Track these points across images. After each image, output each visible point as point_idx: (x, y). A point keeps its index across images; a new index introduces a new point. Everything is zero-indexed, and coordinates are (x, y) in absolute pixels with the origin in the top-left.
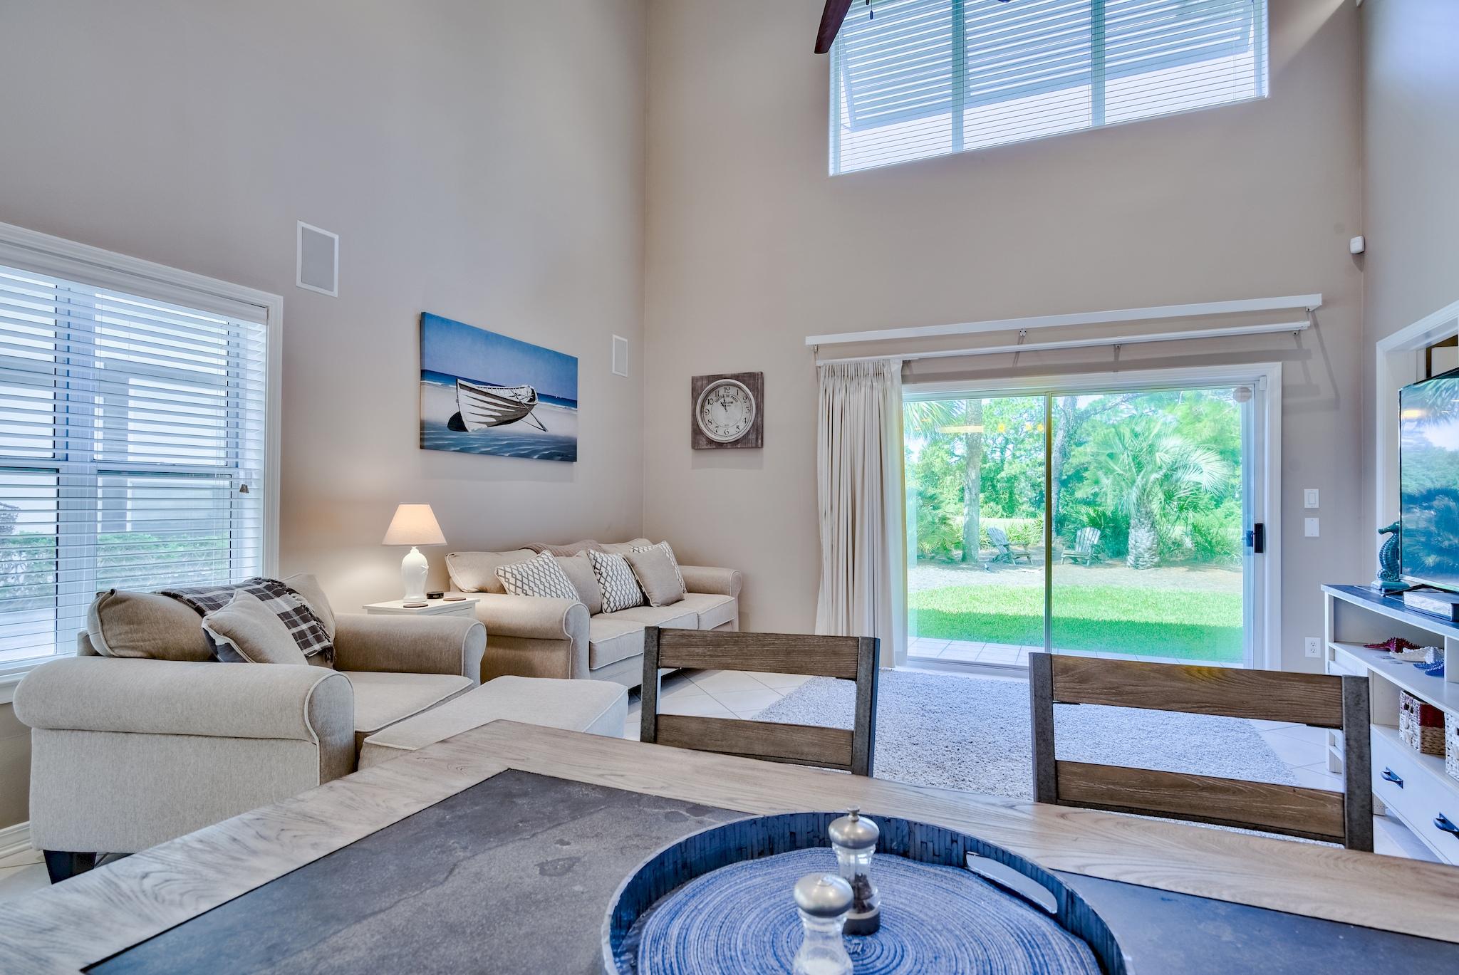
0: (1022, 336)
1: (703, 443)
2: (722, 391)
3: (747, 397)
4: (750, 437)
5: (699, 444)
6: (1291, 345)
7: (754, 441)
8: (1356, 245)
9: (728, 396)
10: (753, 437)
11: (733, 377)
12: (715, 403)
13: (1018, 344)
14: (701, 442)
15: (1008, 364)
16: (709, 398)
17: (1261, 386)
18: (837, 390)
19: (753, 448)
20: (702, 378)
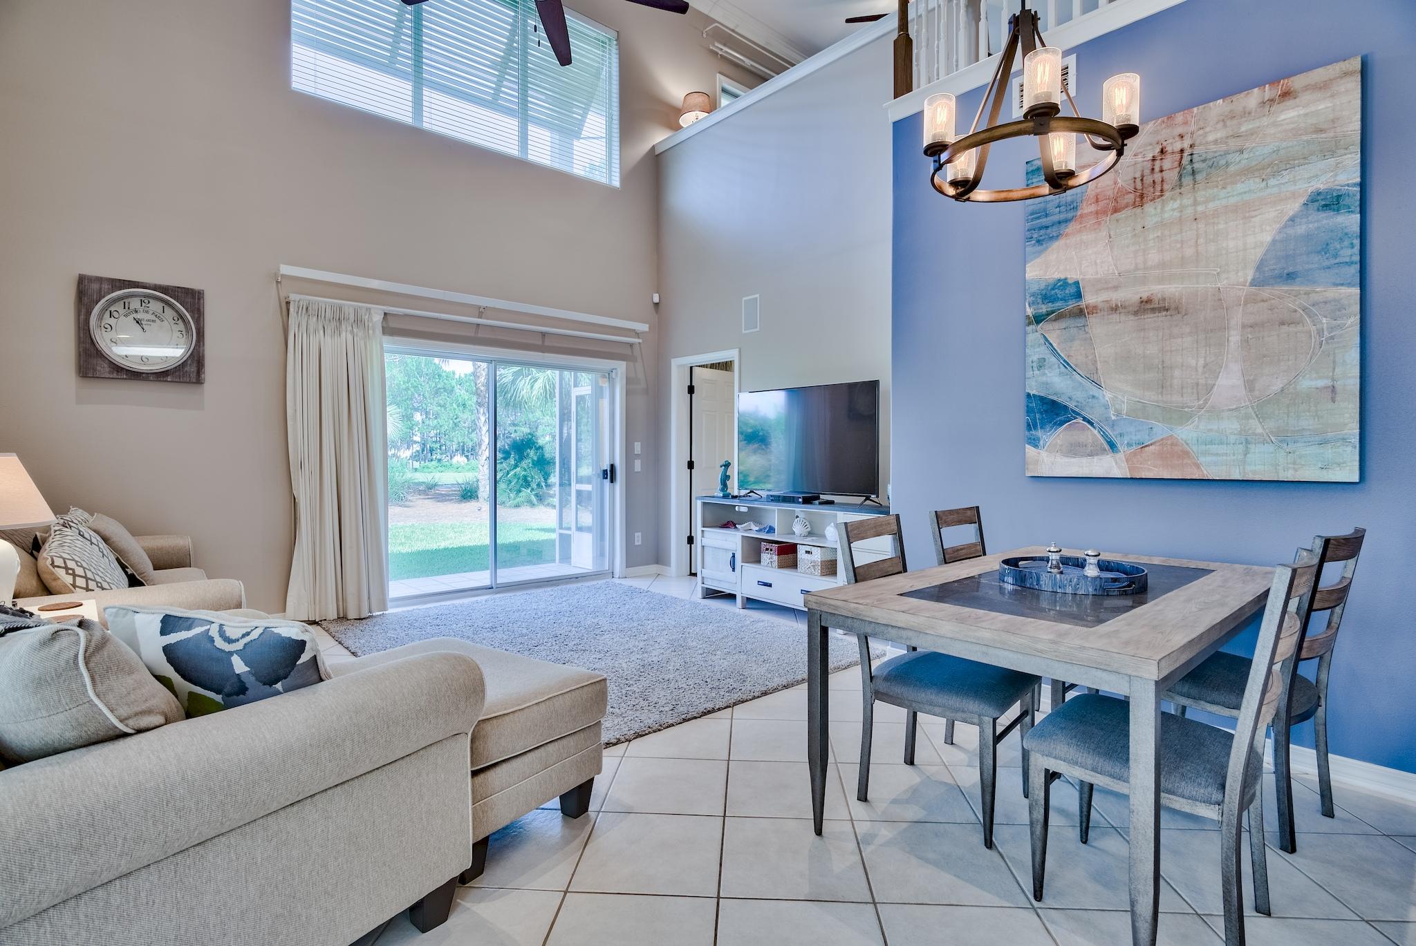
0: (481, 312)
1: (103, 369)
2: (135, 304)
3: (181, 317)
4: (188, 368)
5: (95, 370)
6: (628, 352)
7: (194, 376)
8: (656, 299)
9: (147, 312)
10: (192, 369)
11: (156, 288)
12: (122, 318)
13: (479, 318)
14: (98, 368)
15: (471, 333)
16: (112, 309)
17: (613, 375)
18: (311, 330)
19: (190, 382)
20: (100, 280)
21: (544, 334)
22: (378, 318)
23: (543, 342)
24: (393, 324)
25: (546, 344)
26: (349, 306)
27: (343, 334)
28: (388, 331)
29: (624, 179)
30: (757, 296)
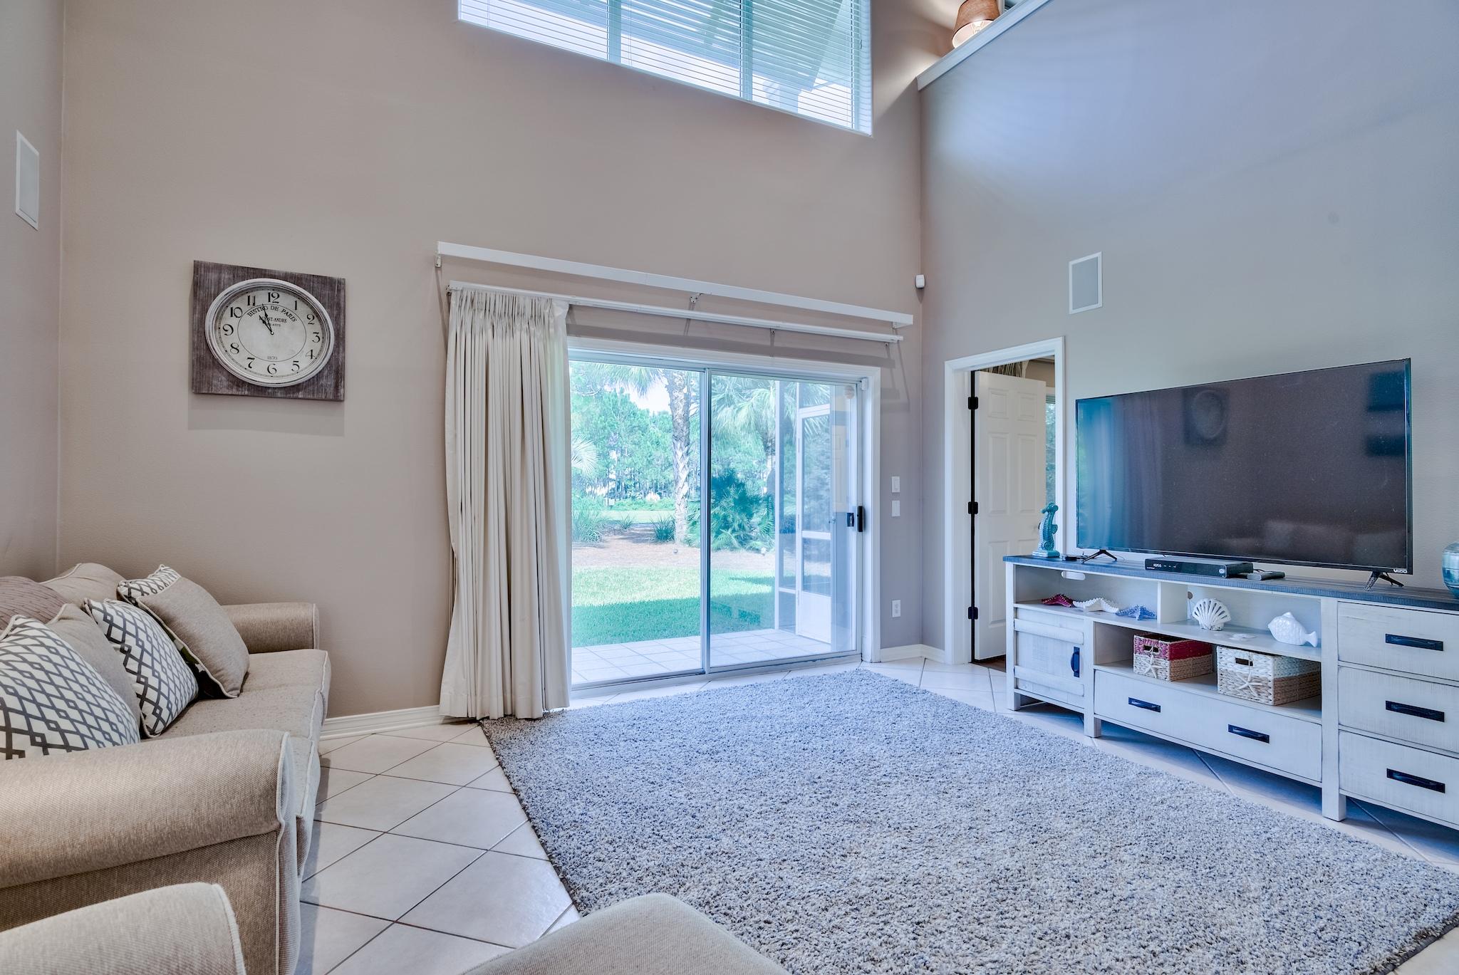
0: (694, 301)
1: (221, 383)
2: (262, 298)
3: (317, 314)
4: (323, 382)
5: (210, 384)
6: (883, 355)
7: (331, 390)
8: (920, 282)
9: (276, 309)
10: (329, 382)
11: (287, 277)
12: (246, 316)
13: (689, 309)
14: (215, 382)
15: (678, 331)
16: (234, 305)
17: (863, 386)
18: (477, 328)
19: (326, 400)
20: (219, 268)
21: (773, 331)
22: (561, 312)
23: (772, 341)
24: (581, 320)
25: (776, 344)
26: (525, 296)
27: (517, 334)
28: (573, 330)
29: (878, 123)
30: (1098, 255)
